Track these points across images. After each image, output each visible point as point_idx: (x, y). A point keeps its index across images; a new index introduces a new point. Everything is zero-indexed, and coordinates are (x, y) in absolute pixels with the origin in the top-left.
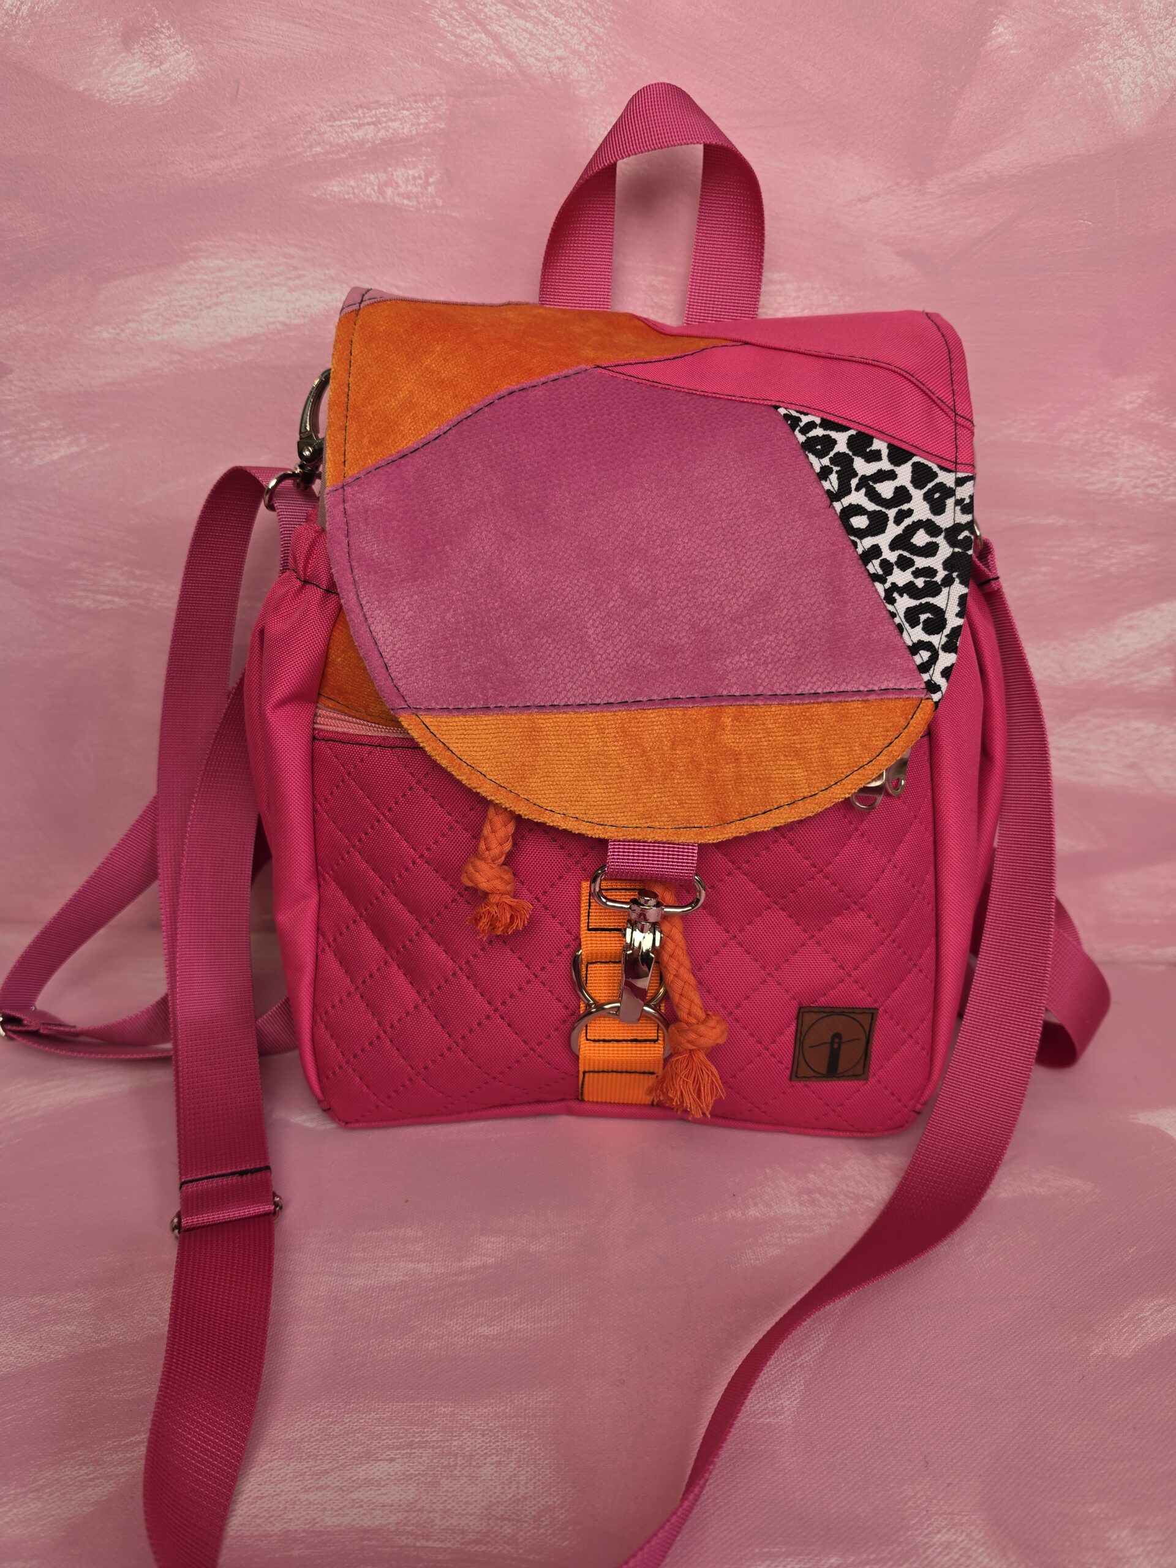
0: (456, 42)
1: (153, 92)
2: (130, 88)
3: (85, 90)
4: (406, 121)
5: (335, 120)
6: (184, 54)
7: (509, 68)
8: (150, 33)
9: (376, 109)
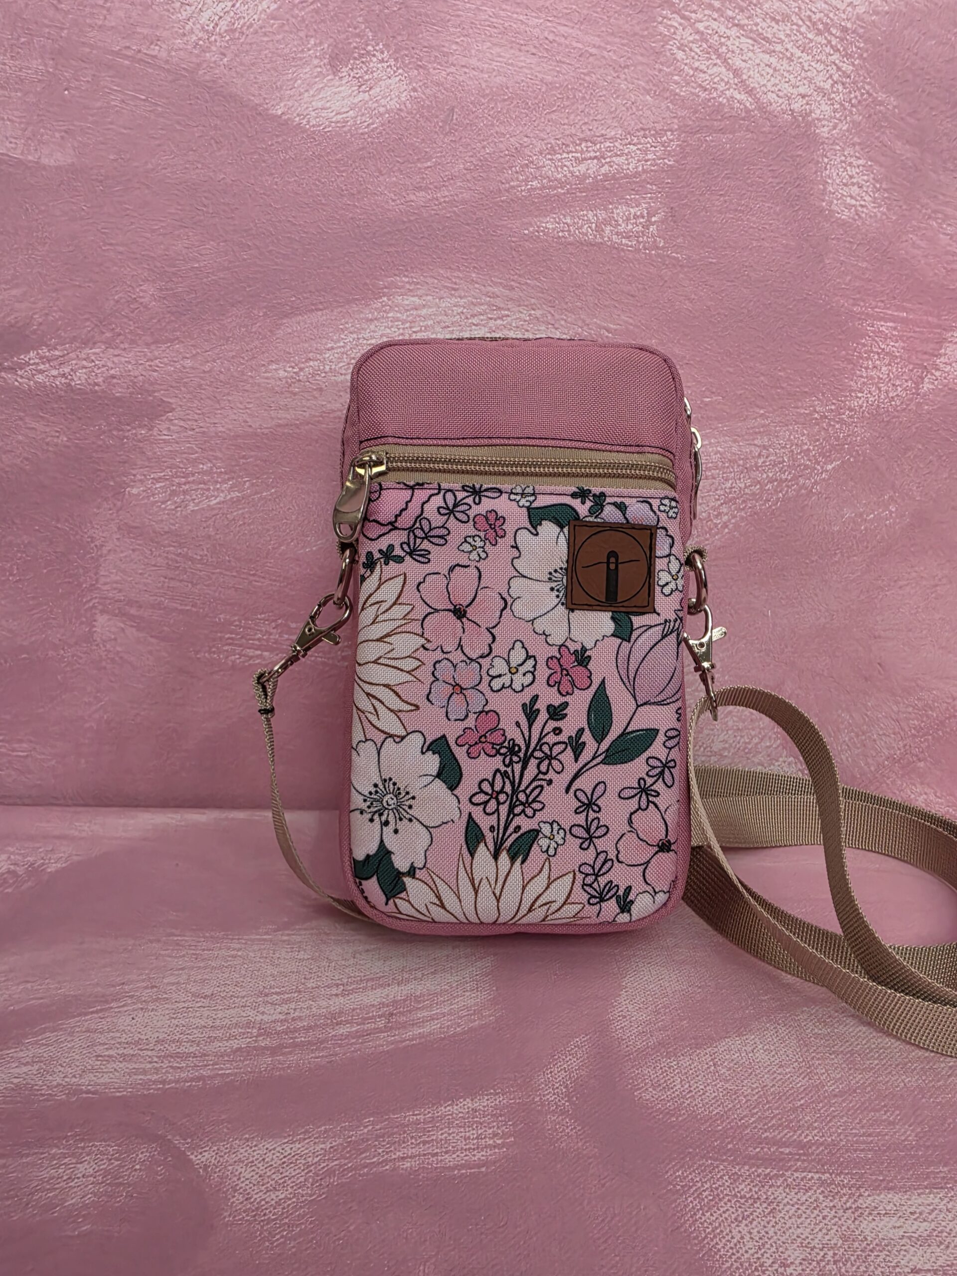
0: (693, 75)
1: (359, 118)
2: (334, 113)
3: (283, 113)
4: (632, 157)
5: (555, 153)
6: (398, 79)
7: (748, 105)
8: (361, 56)
9: (601, 143)
